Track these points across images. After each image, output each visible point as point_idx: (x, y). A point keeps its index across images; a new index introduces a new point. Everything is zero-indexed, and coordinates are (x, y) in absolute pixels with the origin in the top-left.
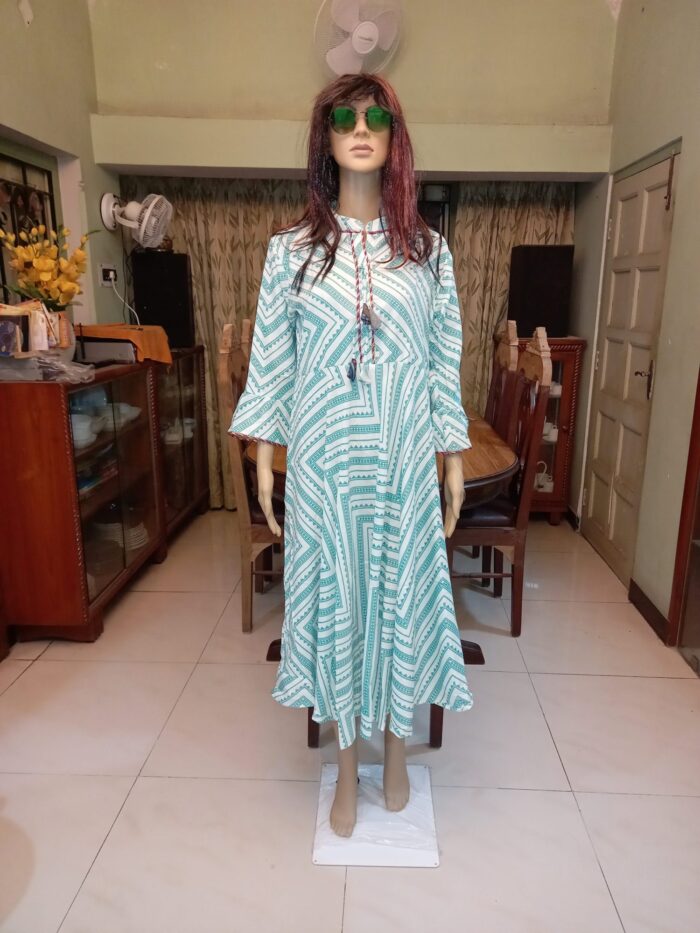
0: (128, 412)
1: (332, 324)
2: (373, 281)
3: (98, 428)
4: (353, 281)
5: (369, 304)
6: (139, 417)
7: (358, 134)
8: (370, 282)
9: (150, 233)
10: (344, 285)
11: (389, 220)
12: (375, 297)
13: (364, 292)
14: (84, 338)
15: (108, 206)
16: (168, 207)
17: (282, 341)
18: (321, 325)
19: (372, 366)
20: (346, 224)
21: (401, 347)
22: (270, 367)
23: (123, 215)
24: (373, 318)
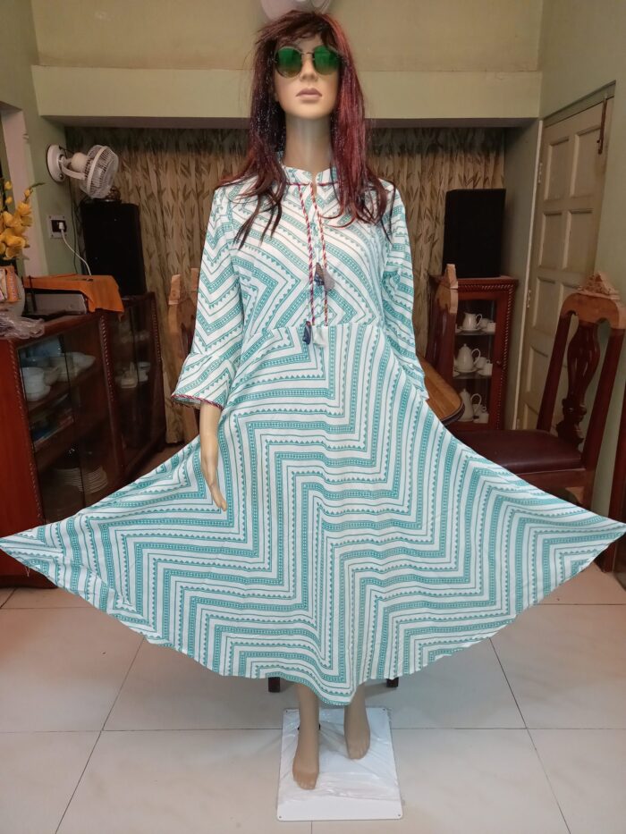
0: (82, 361)
1: (283, 284)
2: (326, 237)
3: (51, 379)
4: (305, 238)
5: (322, 263)
6: (94, 365)
7: (304, 78)
8: (323, 239)
9: (97, 184)
10: (295, 242)
11: (339, 173)
12: (328, 254)
13: (316, 250)
14: (33, 290)
15: (54, 158)
16: (113, 157)
17: (229, 297)
18: (271, 284)
19: (325, 329)
20: (293, 176)
21: (355, 306)
22: (218, 325)
23: (69, 167)
24: (326, 278)
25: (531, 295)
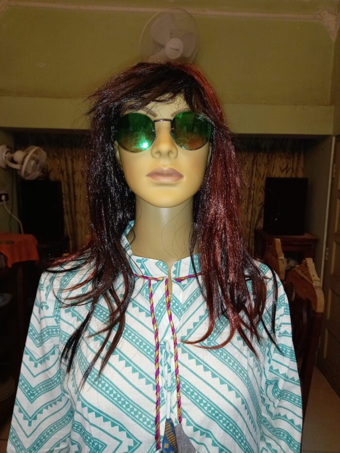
2: (182, 370)
8: (177, 372)
9: (29, 171)
10: (135, 378)
23: (13, 161)
25: (329, 251)
